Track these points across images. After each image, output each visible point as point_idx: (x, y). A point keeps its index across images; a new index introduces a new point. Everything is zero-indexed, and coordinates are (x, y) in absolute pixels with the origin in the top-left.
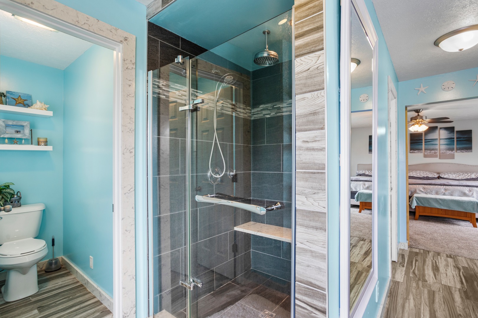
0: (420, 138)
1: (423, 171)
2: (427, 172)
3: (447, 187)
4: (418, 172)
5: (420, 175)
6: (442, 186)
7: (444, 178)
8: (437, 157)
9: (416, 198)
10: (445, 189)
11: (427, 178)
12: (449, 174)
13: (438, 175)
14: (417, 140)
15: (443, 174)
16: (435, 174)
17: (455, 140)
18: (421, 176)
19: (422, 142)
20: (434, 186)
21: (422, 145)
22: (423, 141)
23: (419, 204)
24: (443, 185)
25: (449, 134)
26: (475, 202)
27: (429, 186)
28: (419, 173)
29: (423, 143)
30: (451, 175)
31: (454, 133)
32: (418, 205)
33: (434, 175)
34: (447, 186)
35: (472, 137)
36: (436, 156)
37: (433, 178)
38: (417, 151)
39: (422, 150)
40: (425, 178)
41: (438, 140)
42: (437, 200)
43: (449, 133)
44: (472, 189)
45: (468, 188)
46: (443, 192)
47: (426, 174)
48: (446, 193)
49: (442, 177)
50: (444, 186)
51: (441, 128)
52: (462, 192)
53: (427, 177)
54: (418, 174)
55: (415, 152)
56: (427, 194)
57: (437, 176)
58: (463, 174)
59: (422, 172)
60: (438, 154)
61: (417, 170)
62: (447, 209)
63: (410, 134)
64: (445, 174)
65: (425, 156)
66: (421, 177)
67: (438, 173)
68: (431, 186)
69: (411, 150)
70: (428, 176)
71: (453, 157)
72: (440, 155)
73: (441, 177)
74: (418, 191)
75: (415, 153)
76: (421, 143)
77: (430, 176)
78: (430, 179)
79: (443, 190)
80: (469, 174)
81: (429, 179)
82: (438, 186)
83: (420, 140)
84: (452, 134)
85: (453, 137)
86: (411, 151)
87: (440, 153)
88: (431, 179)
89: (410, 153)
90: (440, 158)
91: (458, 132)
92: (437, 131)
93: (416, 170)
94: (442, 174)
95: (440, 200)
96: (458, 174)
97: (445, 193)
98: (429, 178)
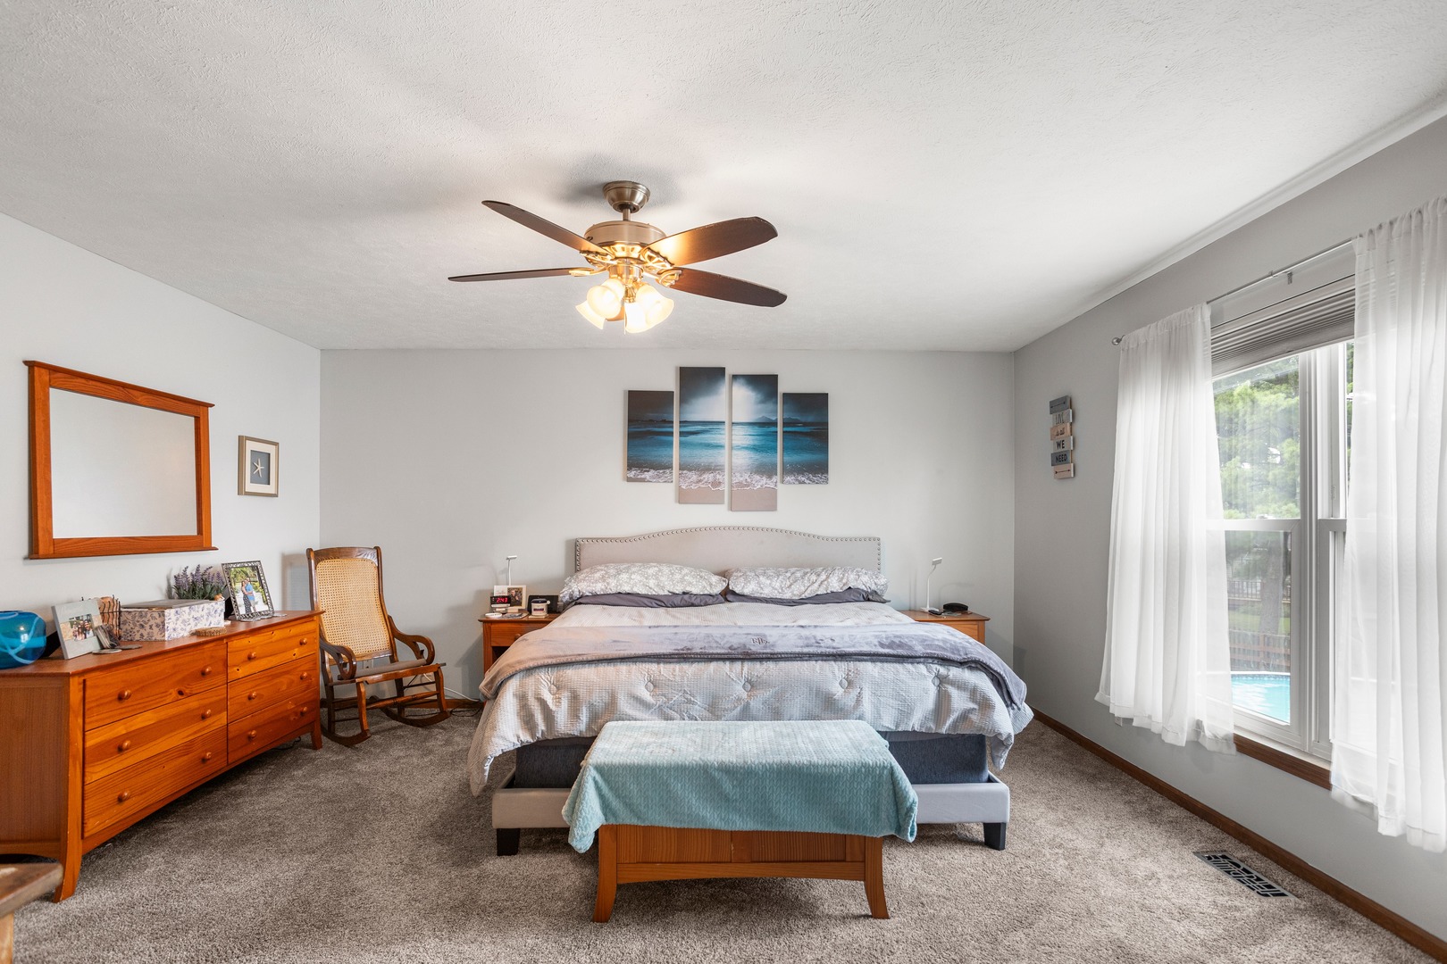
0: (665, 416)
1: (669, 562)
2: (686, 571)
3: (759, 669)
4: (651, 571)
5: (658, 585)
6: (738, 665)
7: (743, 596)
8: (723, 503)
9: (598, 778)
10: (749, 681)
11: (686, 597)
12: (761, 578)
13: (725, 585)
14: (652, 422)
15: (742, 579)
16: (715, 579)
17: (780, 429)
18: (663, 588)
19: (671, 434)
20: (702, 666)
21: (670, 444)
22: (676, 429)
23: (615, 815)
24: (743, 660)
25: (760, 406)
26: (884, 767)
27: (677, 667)
28: (656, 576)
29: (676, 439)
30: (768, 582)
31: (777, 403)
32: (612, 821)
33: (711, 585)
34: (758, 665)
35: (827, 423)
36: (718, 500)
37: (707, 599)
38: (652, 472)
39: (670, 467)
40: (677, 600)
41: (727, 426)
42: (713, 779)
43: (763, 402)
44: (857, 672)
45: (838, 670)
46: (739, 699)
47: (682, 580)
48: (752, 704)
49: (737, 590)
50: (747, 665)
51: (735, 377)
52: (818, 692)
53: (684, 593)
54: (652, 583)
55: (647, 475)
56: (668, 718)
57: (718, 588)
58: (805, 574)
59: (666, 569)
60: (725, 488)
61: (649, 562)
62: (760, 827)
63: (629, 391)
64: (747, 581)
65: (683, 497)
66: (662, 593)
67: (724, 574)
68: (686, 666)
69: (630, 466)
70: (688, 589)
71: (769, 503)
72: (731, 492)
73: (733, 593)
74: (624, 705)
75: (643, 480)
76: (669, 438)
77: (695, 591)
78: (695, 602)
79: (739, 690)
80: (823, 577)
81: (693, 605)
82: (721, 664)
83: (664, 421)
84: (769, 406)
85: (774, 419)
86: (632, 474)
87: (731, 486)
88: (698, 600)
89: (629, 480)
90: (731, 509)
91: (789, 397)
92: (724, 388)
93: (645, 561)
94: (738, 577)
95: (725, 778)
96: (788, 574)
97: (748, 703)
98: (693, 600)
